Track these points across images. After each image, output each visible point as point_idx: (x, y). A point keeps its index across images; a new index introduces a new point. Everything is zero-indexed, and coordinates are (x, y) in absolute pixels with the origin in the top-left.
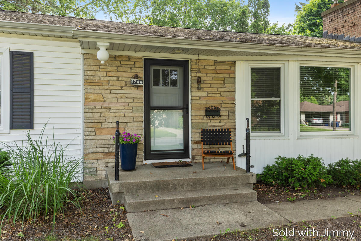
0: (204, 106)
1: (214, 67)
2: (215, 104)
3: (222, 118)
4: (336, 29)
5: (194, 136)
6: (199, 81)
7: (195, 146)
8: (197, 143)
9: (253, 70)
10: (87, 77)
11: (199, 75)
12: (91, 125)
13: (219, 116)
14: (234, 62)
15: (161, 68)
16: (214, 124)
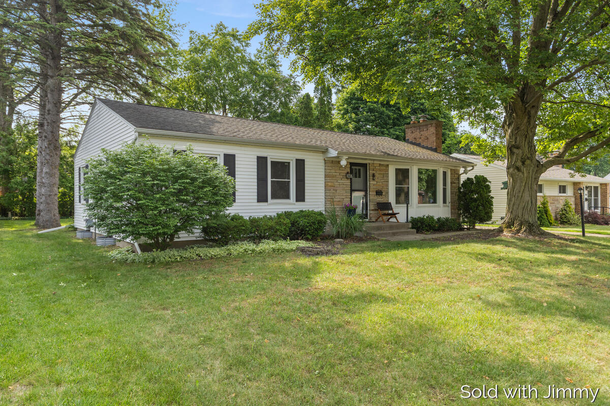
0: (376, 190)
1: (379, 168)
2: (380, 188)
3: (383, 196)
4: (415, 138)
5: (371, 206)
6: (374, 176)
7: (372, 212)
8: (373, 210)
9: (396, 169)
10: (327, 173)
11: (374, 172)
12: (329, 200)
13: (382, 195)
14: (388, 165)
15: (357, 168)
16: (380, 199)
